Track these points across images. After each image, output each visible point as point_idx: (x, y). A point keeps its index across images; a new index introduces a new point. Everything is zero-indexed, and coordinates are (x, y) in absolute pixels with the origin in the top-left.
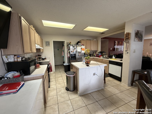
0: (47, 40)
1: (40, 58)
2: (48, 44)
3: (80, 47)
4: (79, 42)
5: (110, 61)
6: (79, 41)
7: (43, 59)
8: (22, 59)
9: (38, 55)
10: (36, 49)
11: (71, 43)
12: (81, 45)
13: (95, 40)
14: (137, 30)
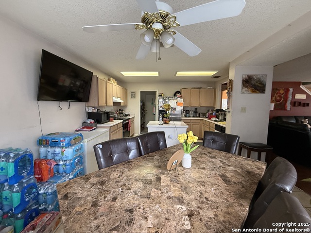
0: (133, 90)
1: (121, 113)
2: (133, 95)
3: (176, 101)
4: (178, 92)
5: (216, 125)
6: (179, 90)
7: (126, 115)
8: (98, 110)
9: (120, 110)
10: (113, 102)
11: (162, 93)
12: (178, 98)
13: (209, 88)
14: (248, 75)
